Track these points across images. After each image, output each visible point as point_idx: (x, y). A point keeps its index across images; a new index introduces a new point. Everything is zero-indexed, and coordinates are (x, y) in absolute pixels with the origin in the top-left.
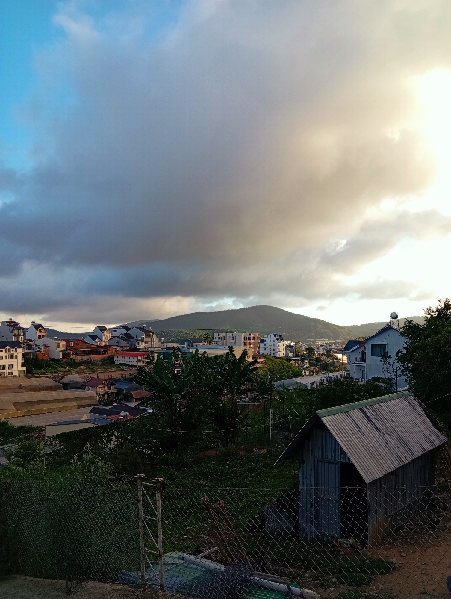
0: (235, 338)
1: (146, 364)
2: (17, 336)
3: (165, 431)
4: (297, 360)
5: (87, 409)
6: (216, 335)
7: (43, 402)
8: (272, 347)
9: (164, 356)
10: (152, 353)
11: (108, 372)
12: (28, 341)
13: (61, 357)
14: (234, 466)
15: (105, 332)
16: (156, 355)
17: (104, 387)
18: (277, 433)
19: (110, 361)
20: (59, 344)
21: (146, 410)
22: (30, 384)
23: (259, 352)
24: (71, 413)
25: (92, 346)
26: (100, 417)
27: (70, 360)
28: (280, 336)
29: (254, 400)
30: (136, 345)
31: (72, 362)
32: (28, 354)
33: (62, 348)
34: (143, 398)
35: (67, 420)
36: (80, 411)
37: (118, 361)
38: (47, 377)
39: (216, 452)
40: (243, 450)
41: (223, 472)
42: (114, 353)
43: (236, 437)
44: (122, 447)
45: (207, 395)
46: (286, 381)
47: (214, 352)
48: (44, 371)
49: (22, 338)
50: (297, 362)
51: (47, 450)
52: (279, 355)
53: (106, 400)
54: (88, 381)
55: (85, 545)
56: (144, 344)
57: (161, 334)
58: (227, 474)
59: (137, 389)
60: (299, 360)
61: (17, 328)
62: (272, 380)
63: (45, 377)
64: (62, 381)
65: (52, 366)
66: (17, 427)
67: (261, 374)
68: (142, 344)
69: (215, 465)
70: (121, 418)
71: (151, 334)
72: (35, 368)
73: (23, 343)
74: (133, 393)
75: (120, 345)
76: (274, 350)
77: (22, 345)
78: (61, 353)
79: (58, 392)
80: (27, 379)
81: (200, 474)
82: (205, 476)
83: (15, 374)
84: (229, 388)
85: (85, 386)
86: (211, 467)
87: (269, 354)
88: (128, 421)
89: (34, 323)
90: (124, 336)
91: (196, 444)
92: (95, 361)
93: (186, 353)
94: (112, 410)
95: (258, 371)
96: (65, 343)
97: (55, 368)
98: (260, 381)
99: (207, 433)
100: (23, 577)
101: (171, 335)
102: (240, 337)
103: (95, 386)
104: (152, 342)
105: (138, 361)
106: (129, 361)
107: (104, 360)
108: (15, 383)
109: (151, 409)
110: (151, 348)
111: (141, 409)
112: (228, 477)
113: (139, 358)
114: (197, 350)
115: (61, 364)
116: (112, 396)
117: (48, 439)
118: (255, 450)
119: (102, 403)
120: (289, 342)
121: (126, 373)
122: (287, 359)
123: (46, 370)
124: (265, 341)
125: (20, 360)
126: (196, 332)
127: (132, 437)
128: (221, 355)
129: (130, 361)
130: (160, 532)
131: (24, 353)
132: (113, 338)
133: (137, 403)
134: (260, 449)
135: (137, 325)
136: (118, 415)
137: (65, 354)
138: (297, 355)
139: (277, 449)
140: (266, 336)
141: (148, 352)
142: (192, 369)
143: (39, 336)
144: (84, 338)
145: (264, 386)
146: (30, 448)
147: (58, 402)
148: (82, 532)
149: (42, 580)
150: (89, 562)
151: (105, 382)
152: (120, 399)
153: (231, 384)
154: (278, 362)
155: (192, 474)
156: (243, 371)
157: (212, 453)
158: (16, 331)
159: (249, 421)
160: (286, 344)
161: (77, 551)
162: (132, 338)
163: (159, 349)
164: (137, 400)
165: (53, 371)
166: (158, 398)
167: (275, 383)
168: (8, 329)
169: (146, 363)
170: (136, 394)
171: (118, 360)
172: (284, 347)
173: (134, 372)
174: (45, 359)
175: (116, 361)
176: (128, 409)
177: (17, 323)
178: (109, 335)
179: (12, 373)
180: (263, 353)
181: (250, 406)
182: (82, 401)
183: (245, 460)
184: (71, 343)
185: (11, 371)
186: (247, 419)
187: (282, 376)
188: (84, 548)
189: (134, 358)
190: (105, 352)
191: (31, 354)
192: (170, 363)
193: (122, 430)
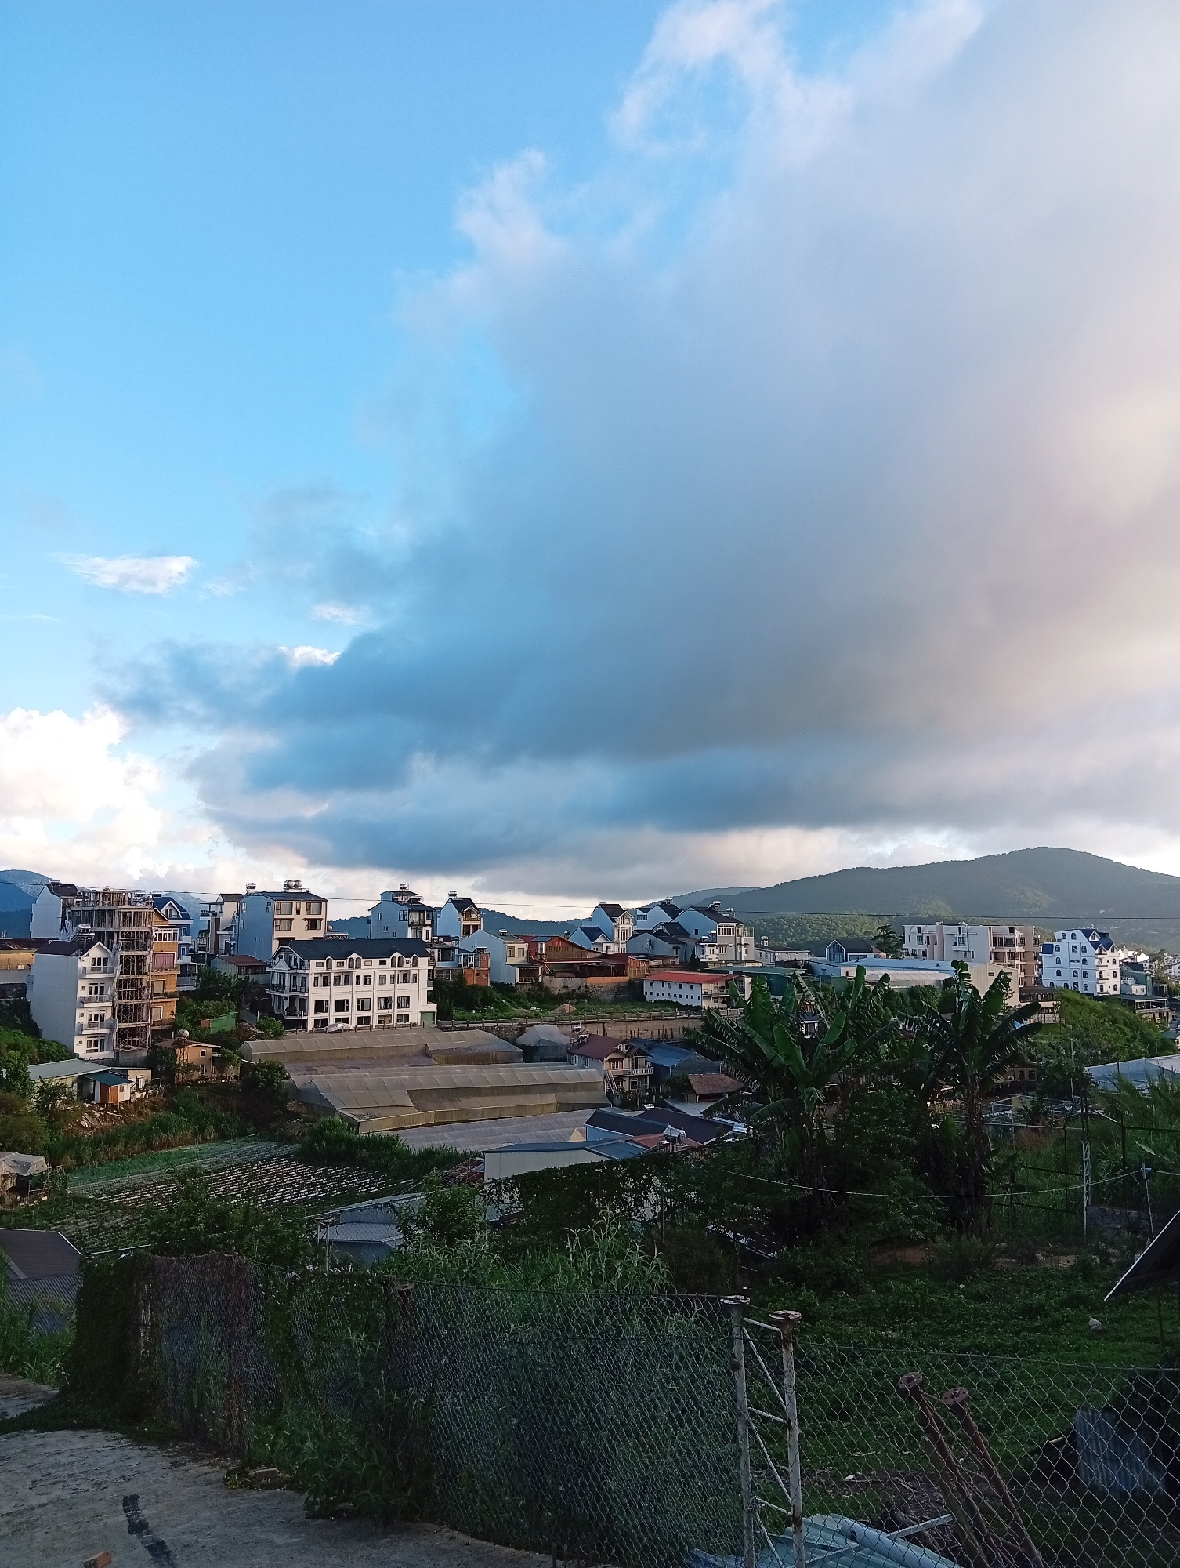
0: (966, 939)
1: (724, 1006)
2: (418, 927)
3: (785, 1187)
4: (1157, 1004)
5: (581, 1115)
6: (910, 931)
7: (477, 1091)
8: (1079, 967)
9: (769, 984)
10: (739, 975)
11: (629, 1021)
12: (441, 940)
13: (517, 981)
14: (981, 1298)
15: (618, 920)
16: (748, 980)
17: (621, 1061)
18: (1105, 1211)
19: (633, 993)
20: (511, 948)
21: (730, 1127)
22: (447, 1046)
23: (1038, 981)
24: (544, 1122)
25: (589, 953)
26: (611, 1137)
27: (537, 988)
28: (1104, 936)
29: (1033, 1116)
30: (697, 954)
31: (543, 994)
32: (442, 971)
33: (519, 959)
34: (720, 1095)
35: (534, 1141)
36: (564, 1119)
37: (651, 993)
38: (487, 1029)
39: (928, 1254)
40: (1004, 1253)
41: (949, 1312)
42: (642, 974)
43: (984, 1218)
44: (674, 1218)
45: (897, 1095)
46: (1126, 1067)
47: (907, 978)
48: (478, 1015)
49: (428, 931)
50: (1158, 1009)
51: (493, 1215)
52: (1102, 989)
53: (626, 1094)
54: (582, 1043)
55: (598, 1471)
56: (716, 951)
57: (760, 925)
58: (961, 1317)
59: (703, 1069)
60: (1162, 1005)
61: (418, 909)
62: (1081, 1061)
63: (480, 1028)
64: (522, 1040)
65: (496, 1002)
66: (417, 1152)
67: (1050, 1044)
68: (712, 952)
69: (925, 1290)
70: (666, 1142)
71: (734, 924)
72: (458, 1005)
73: (430, 945)
74: (693, 1078)
75: (657, 952)
76: (1085, 974)
77: (428, 950)
78: (517, 970)
79: (511, 1067)
80: (440, 1034)
81: (885, 1311)
82: (900, 1317)
83: (413, 1019)
84: (959, 1078)
85: (573, 1054)
86: (913, 1294)
87: (1071, 986)
88: (686, 1152)
89: (455, 895)
90: (666, 931)
91: (870, 1228)
92: (596, 993)
93: (829, 977)
94: (640, 1119)
95: (1039, 1034)
96: (525, 946)
97: (503, 1008)
98: (1047, 1063)
99: (901, 1200)
100: (447, 1533)
101: (786, 930)
102: (981, 938)
103: (599, 1058)
104: (738, 947)
105: (703, 995)
106: (681, 996)
107: (618, 989)
108: (413, 1040)
109: (742, 1125)
110: (735, 962)
111: (717, 1124)
112: (966, 1327)
113: (706, 987)
114: (861, 971)
115: (517, 997)
116: (639, 1083)
117: (494, 1187)
118: (1040, 1256)
119: (617, 1101)
120: (1130, 954)
121: (675, 1026)
122: (1126, 1001)
123: (484, 1011)
124: (1058, 949)
125: (423, 987)
126: (854, 921)
127: (697, 1196)
128: (929, 987)
129: (684, 996)
130: (794, 1455)
131: (432, 968)
132: (637, 934)
133: (705, 1106)
134: (1055, 1254)
135: (696, 902)
136: (658, 1135)
137: (526, 972)
138: (1158, 992)
139: (1105, 1257)
140: (1058, 935)
141: (727, 972)
142: (851, 1022)
143: (465, 926)
144: (569, 933)
145: (1059, 1077)
146: (452, 1206)
147: (513, 1094)
148: (590, 1435)
149: (491, 1547)
150: (608, 1517)
151: (623, 1048)
152: (662, 1094)
153: (962, 1068)
154: (1099, 1008)
155: (863, 1310)
156: (996, 1033)
157: (914, 1256)
158: (414, 916)
159: (1020, 1174)
160: (1122, 958)
161: (576, 1484)
162: (686, 934)
163: (756, 964)
164: (704, 1098)
165: (499, 1014)
166: (760, 1096)
167: (1094, 1071)
168: (396, 910)
169: (723, 1003)
170: (700, 1082)
171: (654, 991)
172: (1117, 968)
173: (696, 1025)
174: (482, 984)
175: (649, 993)
176: (681, 1121)
177: (416, 896)
178: (629, 927)
179: (407, 1016)
180: (1052, 984)
181: (1022, 1132)
182: (569, 1093)
183: (1013, 1281)
184: (539, 944)
185: (403, 1011)
186: (1016, 1168)
187: (1114, 1049)
188: (594, 1478)
189: (692, 988)
190: (620, 970)
191: (448, 971)
192: (790, 1003)
193: (672, 1175)
